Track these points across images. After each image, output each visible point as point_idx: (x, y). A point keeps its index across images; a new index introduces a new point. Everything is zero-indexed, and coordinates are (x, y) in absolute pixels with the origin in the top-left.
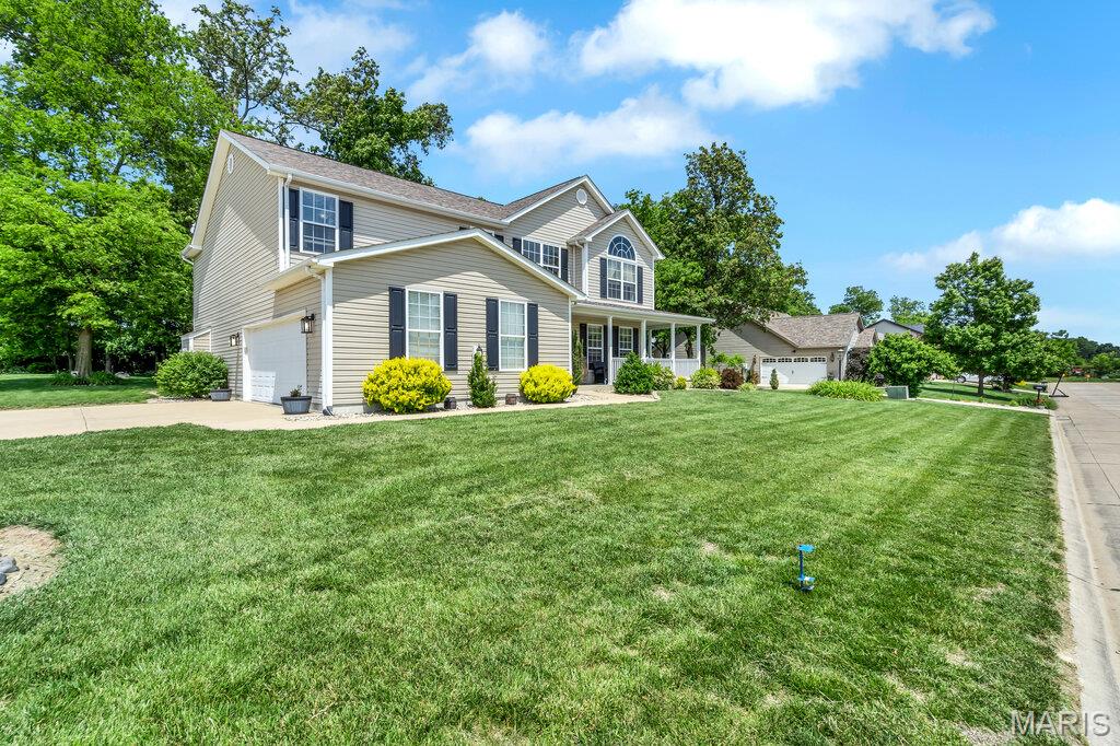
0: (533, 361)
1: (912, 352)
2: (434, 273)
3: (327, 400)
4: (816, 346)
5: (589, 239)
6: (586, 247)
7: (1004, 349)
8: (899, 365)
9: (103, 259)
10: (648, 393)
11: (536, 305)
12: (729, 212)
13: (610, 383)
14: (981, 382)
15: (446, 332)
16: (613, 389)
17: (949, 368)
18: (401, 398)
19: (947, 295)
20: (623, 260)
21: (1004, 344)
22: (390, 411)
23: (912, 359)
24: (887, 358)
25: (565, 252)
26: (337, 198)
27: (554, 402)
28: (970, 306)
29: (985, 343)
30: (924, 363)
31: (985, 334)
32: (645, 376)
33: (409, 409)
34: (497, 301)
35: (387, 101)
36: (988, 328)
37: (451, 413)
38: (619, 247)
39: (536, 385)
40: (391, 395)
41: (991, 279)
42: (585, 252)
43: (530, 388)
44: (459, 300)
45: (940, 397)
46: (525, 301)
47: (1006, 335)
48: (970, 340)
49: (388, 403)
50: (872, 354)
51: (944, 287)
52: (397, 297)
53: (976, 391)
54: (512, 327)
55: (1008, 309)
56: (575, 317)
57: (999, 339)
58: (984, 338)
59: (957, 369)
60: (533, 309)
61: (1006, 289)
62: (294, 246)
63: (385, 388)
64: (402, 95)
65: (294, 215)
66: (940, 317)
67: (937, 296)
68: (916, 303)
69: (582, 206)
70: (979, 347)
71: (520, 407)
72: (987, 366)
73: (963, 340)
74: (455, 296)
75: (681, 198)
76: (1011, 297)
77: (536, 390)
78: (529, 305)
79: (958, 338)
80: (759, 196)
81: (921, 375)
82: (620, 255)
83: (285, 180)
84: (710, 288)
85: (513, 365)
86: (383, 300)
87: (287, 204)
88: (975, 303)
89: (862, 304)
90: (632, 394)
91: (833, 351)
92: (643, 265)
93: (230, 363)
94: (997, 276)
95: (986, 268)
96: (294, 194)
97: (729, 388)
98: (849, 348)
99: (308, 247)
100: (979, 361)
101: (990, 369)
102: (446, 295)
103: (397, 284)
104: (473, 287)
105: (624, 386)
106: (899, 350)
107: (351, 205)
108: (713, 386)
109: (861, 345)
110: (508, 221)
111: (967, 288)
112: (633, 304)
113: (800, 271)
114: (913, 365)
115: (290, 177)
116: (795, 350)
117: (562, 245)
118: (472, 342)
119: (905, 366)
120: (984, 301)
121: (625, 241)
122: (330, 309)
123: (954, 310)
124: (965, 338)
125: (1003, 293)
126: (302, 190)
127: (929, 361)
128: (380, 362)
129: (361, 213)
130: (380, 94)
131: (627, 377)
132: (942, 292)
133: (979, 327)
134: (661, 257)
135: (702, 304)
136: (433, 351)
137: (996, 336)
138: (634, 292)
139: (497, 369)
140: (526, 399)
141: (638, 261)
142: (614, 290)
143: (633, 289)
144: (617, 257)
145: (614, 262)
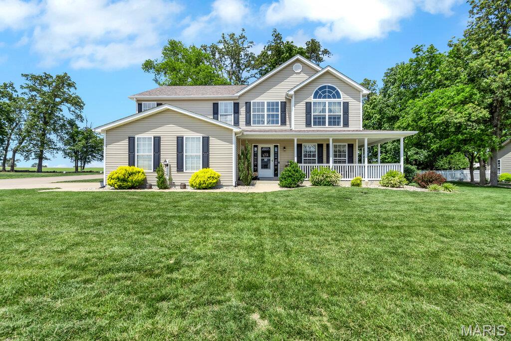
0: (206, 166)
2: (148, 128)
5: (291, 92)
6: (293, 97)
11: (208, 138)
15: (154, 154)
20: (328, 100)
25: (283, 103)
26: (156, 102)
34: (183, 138)
38: (324, 92)
42: (292, 101)
44: (161, 139)
46: (200, 136)
52: (132, 141)
54: (193, 150)
69: (298, 73)
71: (190, 190)
74: (159, 137)
78: (203, 137)
82: (325, 98)
85: (192, 169)
86: (126, 142)
92: (350, 100)
96: (140, 104)
102: (154, 137)
103: (131, 135)
104: (169, 132)
107: (161, 104)
110: (239, 94)
115: (135, 99)
117: (281, 100)
118: (168, 158)
121: (331, 88)
126: (143, 103)
136: (148, 163)
139: (183, 171)
141: (344, 99)
142: (320, 121)
143: (339, 118)
144: (322, 100)
145: (319, 103)
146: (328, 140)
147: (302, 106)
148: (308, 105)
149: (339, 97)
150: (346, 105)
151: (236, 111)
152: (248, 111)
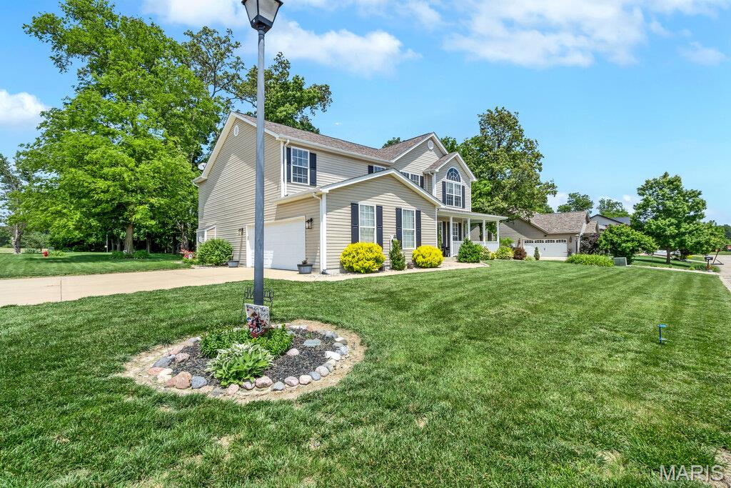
0: (419, 244)
1: (628, 236)
2: (371, 194)
3: (323, 266)
4: (560, 232)
5: (437, 170)
6: (435, 174)
7: (684, 234)
8: (620, 245)
9: (151, 185)
10: (478, 262)
11: (420, 211)
12: (508, 149)
13: (452, 256)
14: (668, 255)
15: (377, 228)
16: (455, 259)
17: (651, 246)
18: (365, 265)
19: (645, 200)
20: (454, 182)
21: (684, 231)
22: (358, 272)
23: (628, 241)
24: (612, 240)
25: (422, 178)
26: (308, 151)
27: (434, 267)
28: (660, 206)
29: (671, 230)
30: (636, 243)
31: (671, 225)
32: (476, 252)
33: (368, 271)
34: (401, 209)
35: (293, 83)
36: (673, 220)
37: (381, 274)
38: (452, 174)
39: (424, 257)
40: (360, 263)
41: (674, 190)
42: (434, 178)
43: (420, 259)
44: (383, 209)
45: (642, 265)
46: (414, 209)
47: (685, 226)
48: (661, 228)
49: (358, 267)
50: (602, 238)
51: (643, 195)
52: (355, 208)
53: (665, 261)
55: (686, 208)
56: (439, 218)
57: (680, 228)
58: (671, 227)
59: (656, 247)
60: (418, 213)
61: (684, 196)
62: (289, 180)
63: (356, 259)
64: (303, 79)
65: (289, 162)
66: (640, 214)
67: (639, 200)
68: (616, 203)
69: (431, 150)
70: (668, 233)
71: (415, 270)
72: (673, 245)
73: (656, 229)
74: (381, 207)
75: (476, 141)
76: (687, 201)
77: (424, 260)
78: (416, 211)
79: (654, 227)
80: (529, 140)
81: (633, 251)
82: (452, 179)
83: (285, 143)
84: (497, 198)
85: (409, 246)
86: (348, 210)
87: (285, 157)
88: (664, 205)
89: (580, 204)
90: (469, 262)
91: (571, 236)
92: (465, 185)
93: (236, 246)
94: (677, 187)
95: (670, 182)
96: (289, 150)
97: (518, 259)
98: (581, 234)
99: (295, 179)
100: (668, 242)
101: (675, 246)
102: (377, 207)
103: (354, 201)
104: (390, 202)
105: (463, 257)
106: (619, 235)
107: (315, 155)
108: (510, 258)
109: (589, 232)
110: (394, 161)
111: (658, 195)
112: (460, 209)
113: (553, 186)
114: (629, 244)
115: (288, 141)
116: (546, 235)
117: (421, 174)
118: (389, 234)
119: (624, 245)
120: (669, 203)
121: (456, 171)
122: (325, 216)
123: (650, 209)
124: (658, 227)
125: (682, 198)
126: (292, 147)
127: (639, 241)
128: (347, 246)
129: (320, 159)
130: (290, 79)
131: (466, 253)
132: (642, 197)
133: (667, 220)
134: (475, 180)
135: (491, 207)
136: (371, 238)
137: (678, 226)
138: (460, 201)
139: (402, 248)
140: (417, 266)
141: (462, 183)
142: (450, 200)
144: (451, 181)
145: (450, 184)
146: (449, 218)
147: (440, 183)
148: (444, 183)
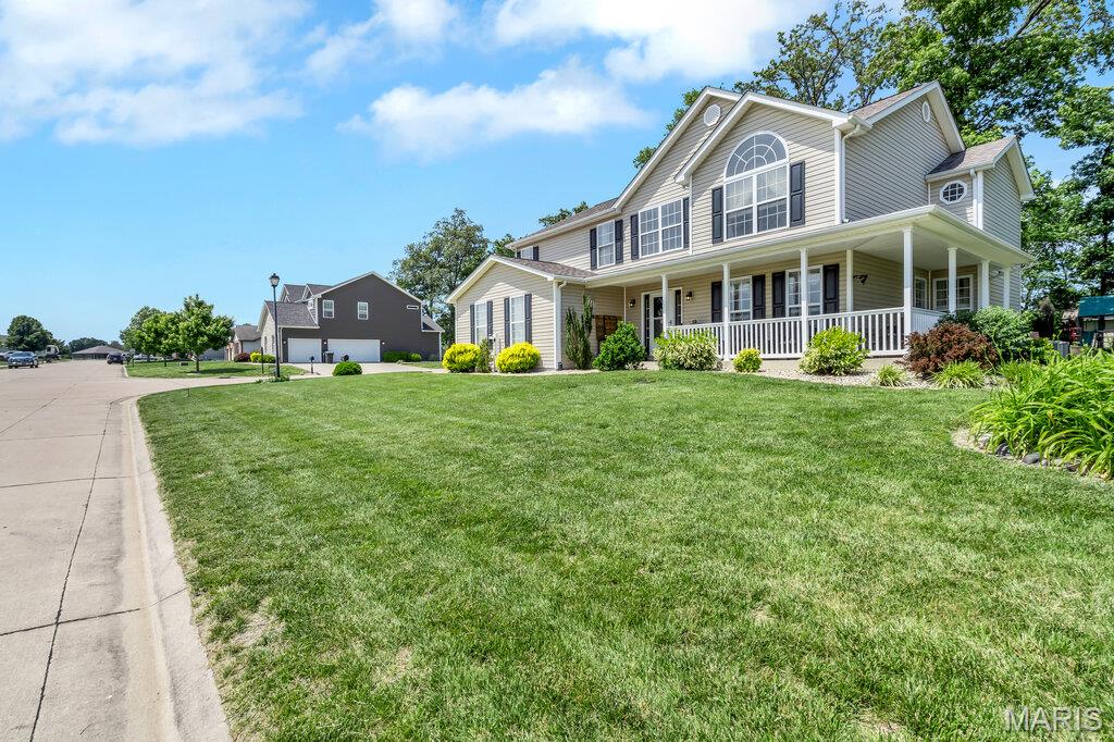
0: (529, 340)
5: (681, 178)
6: (690, 186)
11: (530, 296)
15: (487, 326)
20: (755, 173)
25: (686, 201)
34: (509, 299)
38: (748, 155)
46: (522, 293)
52: (472, 309)
54: (518, 316)
60: (528, 298)
74: (491, 302)
82: (751, 167)
102: (488, 302)
104: (499, 294)
110: (616, 206)
117: (683, 195)
118: (498, 330)
126: (521, 250)
141: (790, 157)
142: (741, 225)
143: (783, 207)
144: (744, 173)
145: (739, 183)
147: (706, 201)
148: (717, 195)
149: (782, 155)
150: (798, 173)
151: (619, 238)
152: (634, 233)
